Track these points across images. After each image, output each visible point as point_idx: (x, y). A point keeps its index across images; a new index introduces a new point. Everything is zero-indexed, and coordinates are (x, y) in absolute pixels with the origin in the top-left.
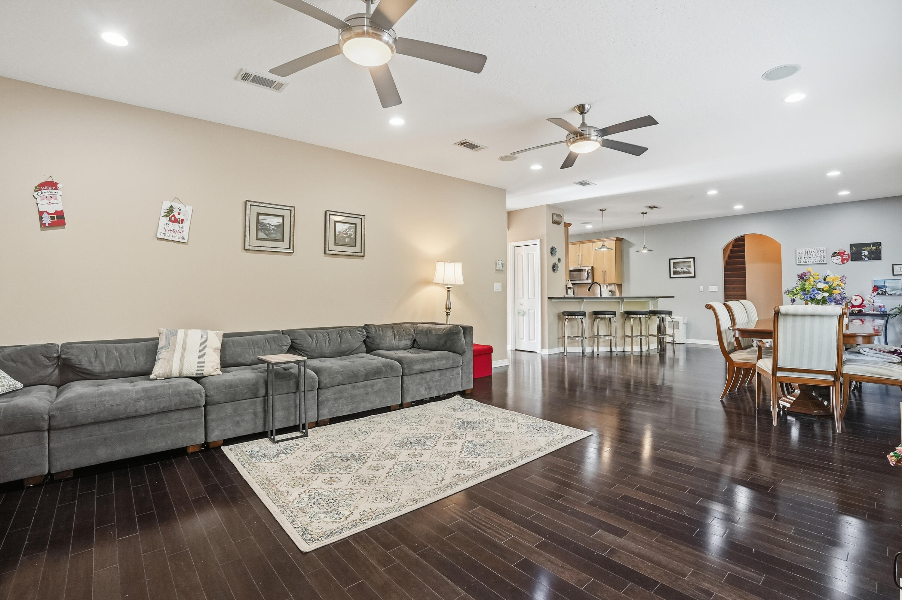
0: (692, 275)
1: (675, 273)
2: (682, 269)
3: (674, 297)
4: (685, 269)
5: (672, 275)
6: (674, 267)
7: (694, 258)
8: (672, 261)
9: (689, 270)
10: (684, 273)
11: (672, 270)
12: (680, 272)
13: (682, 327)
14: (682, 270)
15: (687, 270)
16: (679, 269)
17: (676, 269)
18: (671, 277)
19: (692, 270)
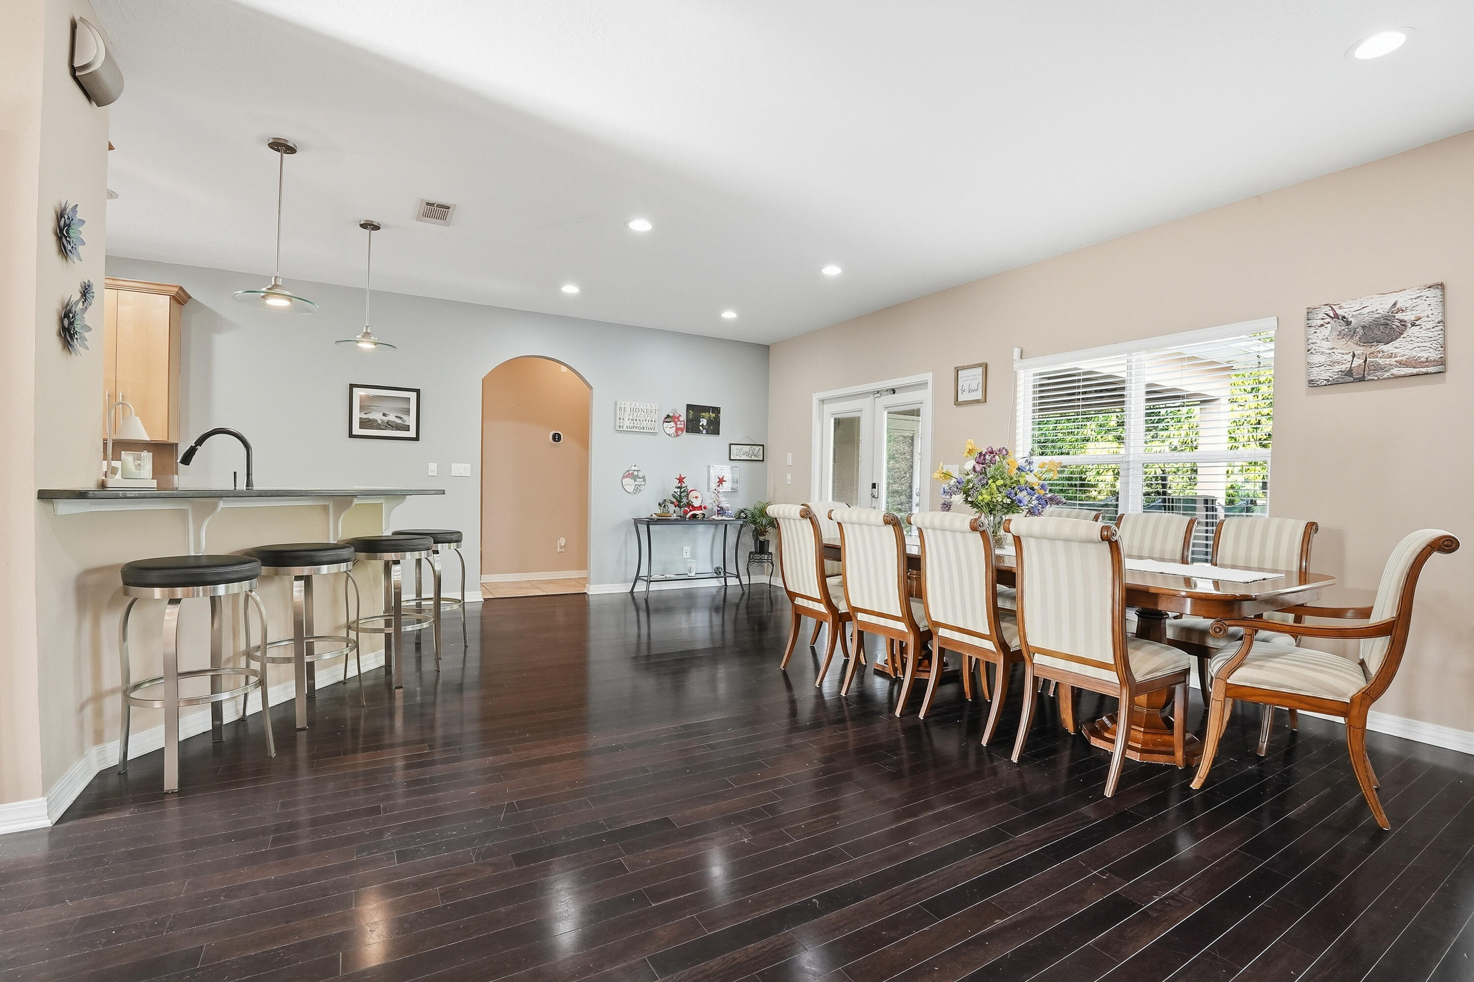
0: (412, 433)
1: (364, 424)
4: (392, 417)
5: (356, 430)
6: (362, 408)
8: (357, 392)
9: (404, 421)
10: (390, 426)
11: (357, 415)
12: (379, 422)
14: (386, 419)
15: (399, 421)
16: (377, 416)
17: (367, 415)
18: (351, 435)
19: (411, 421)
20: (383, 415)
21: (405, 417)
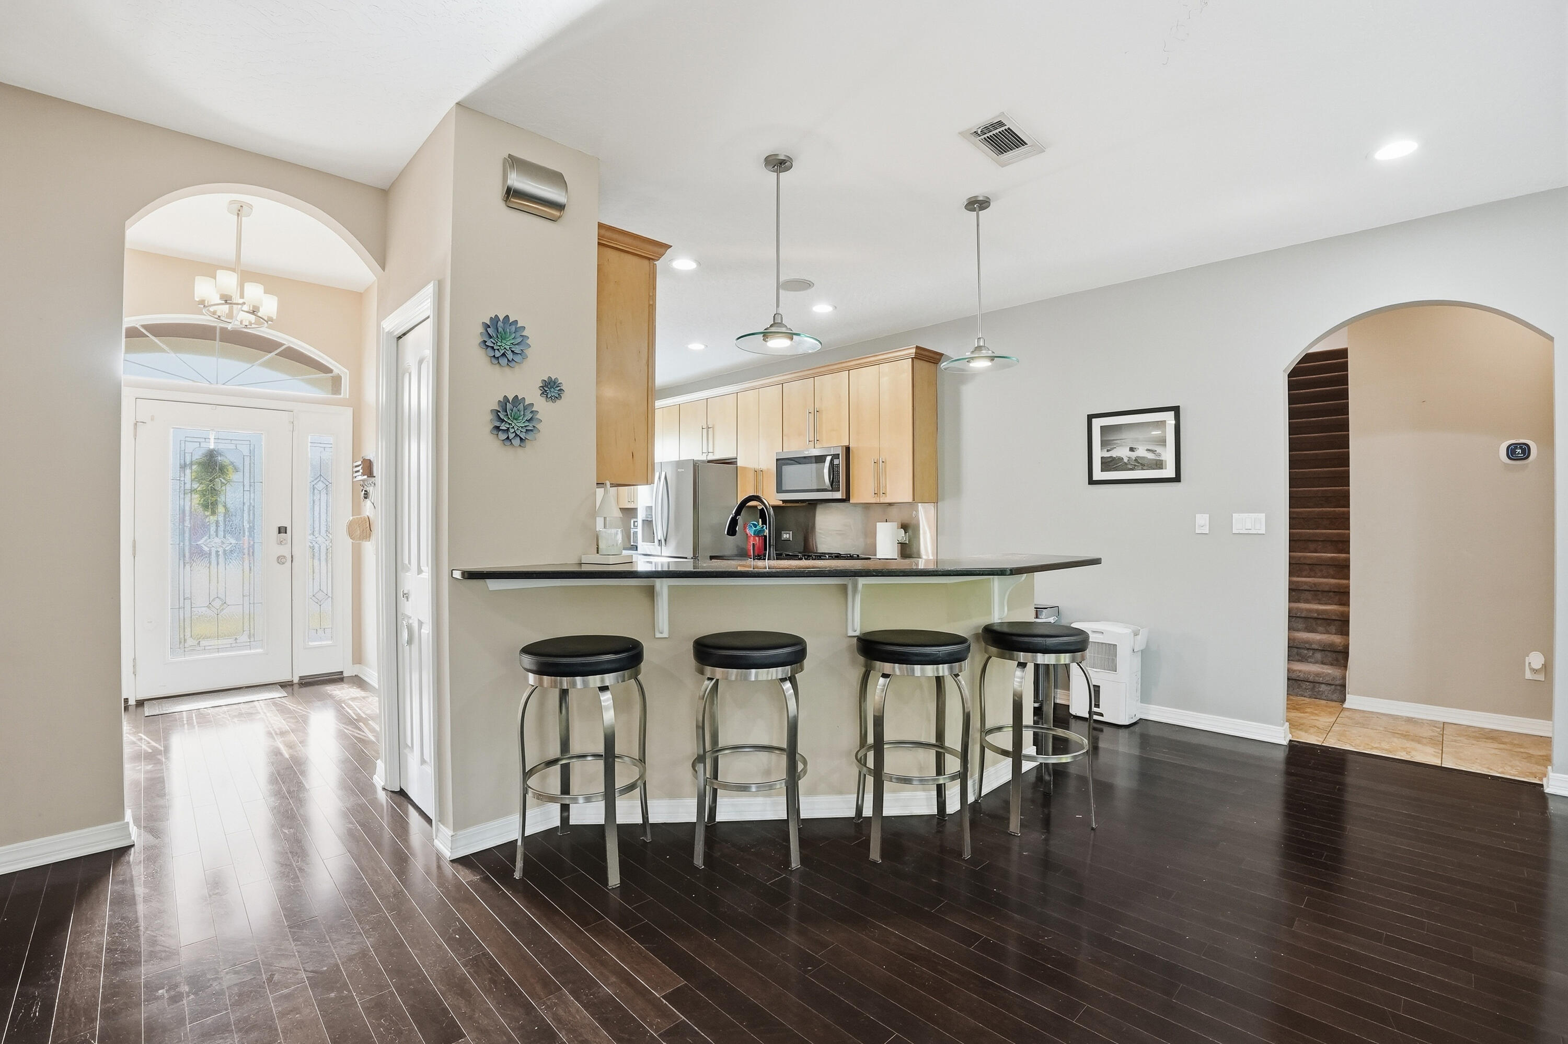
0: (1170, 472)
1: (1107, 464)
2: (1132, 449)
3: (1096, 562)
4: (1141, 452)
5: (1098, 475)
6: (1104, 444)
7: (1176, 410)
8: (1097, 423)
9: (1159, 455)
10: (1139, 464)
11: (1098, 454)
12: (1126, 460)
13: (1127, 662)
14: (1133, 455)
15: (1150, 456)
16: (1122, 452)
17: (1110, 452)
18: (1091, 482)
19: (1168, 456)
20: (1130, 451)
21: (1159, 450)
